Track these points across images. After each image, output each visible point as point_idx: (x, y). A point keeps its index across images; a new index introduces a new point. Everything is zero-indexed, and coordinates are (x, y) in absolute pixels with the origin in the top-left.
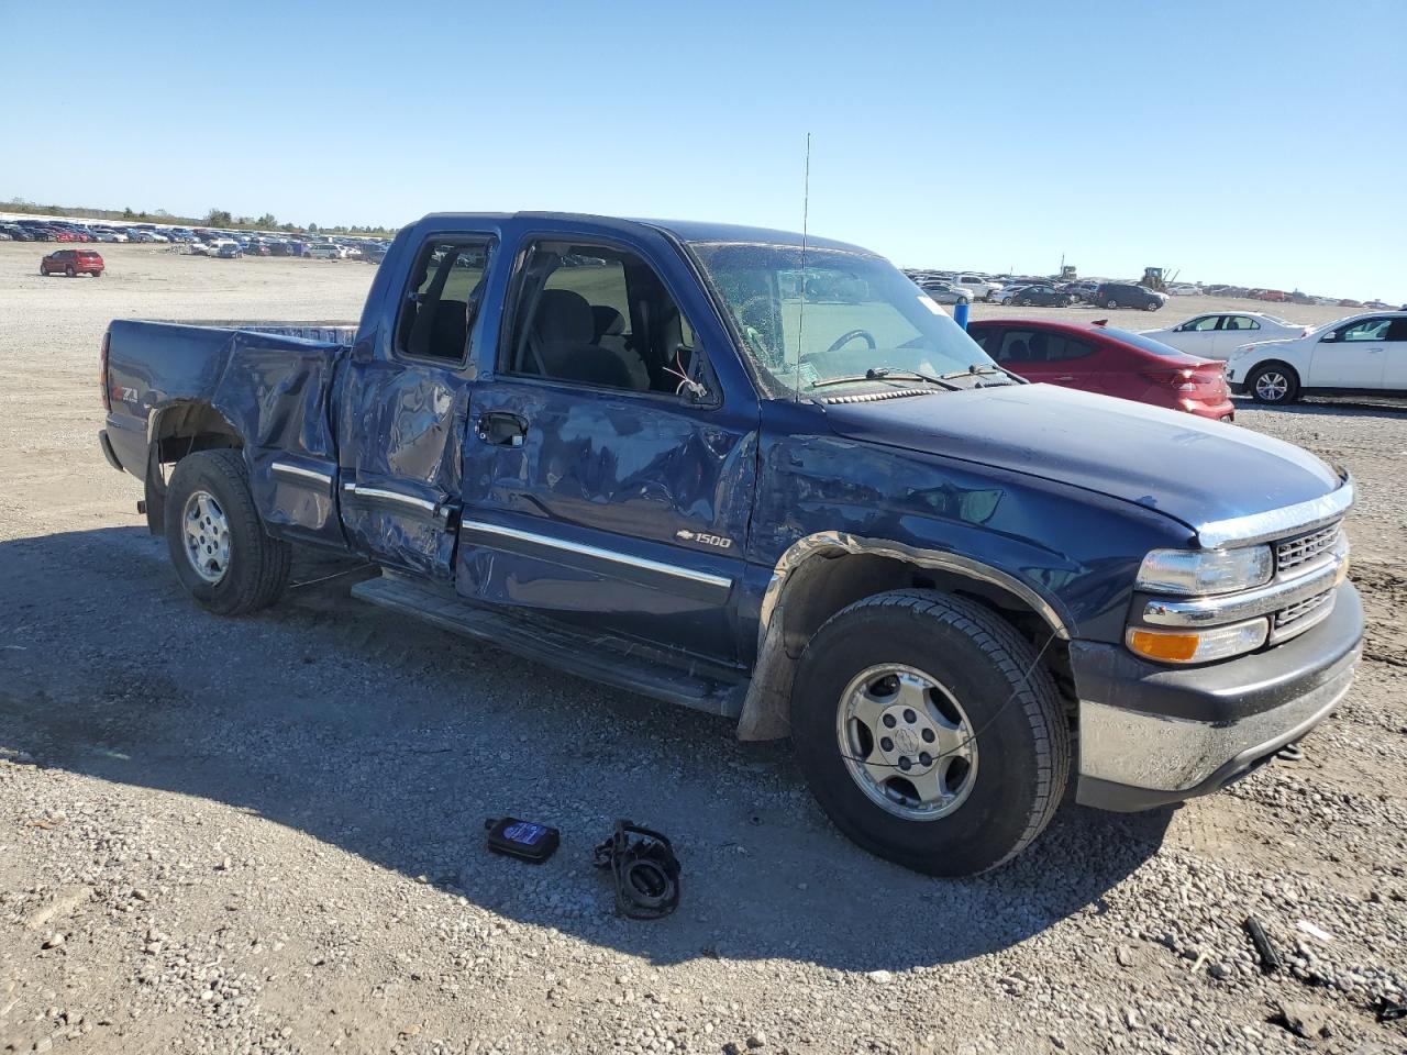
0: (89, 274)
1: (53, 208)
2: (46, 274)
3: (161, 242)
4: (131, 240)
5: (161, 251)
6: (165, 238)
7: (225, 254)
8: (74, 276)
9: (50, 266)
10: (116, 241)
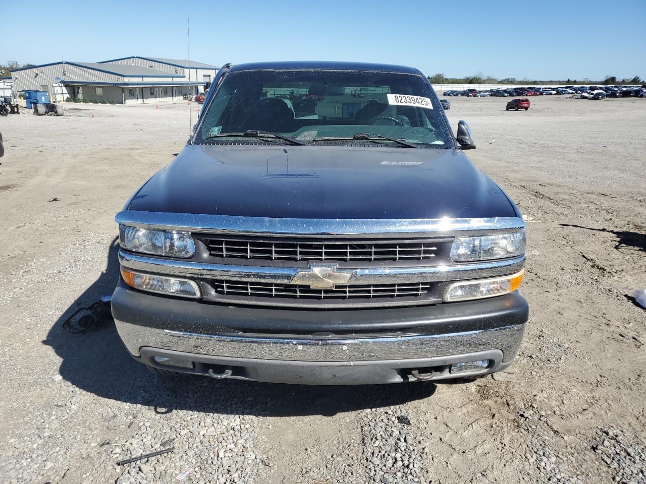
0: (524, 109)
1: (535, 81)
2: (507, 110)
3: (572, 93)
4: (558, 93)
5: (567, 98)
6: (574, 92)
7: (596, 98)
8: (517, 110)
9: (511, 106)
10: (551, 94)
